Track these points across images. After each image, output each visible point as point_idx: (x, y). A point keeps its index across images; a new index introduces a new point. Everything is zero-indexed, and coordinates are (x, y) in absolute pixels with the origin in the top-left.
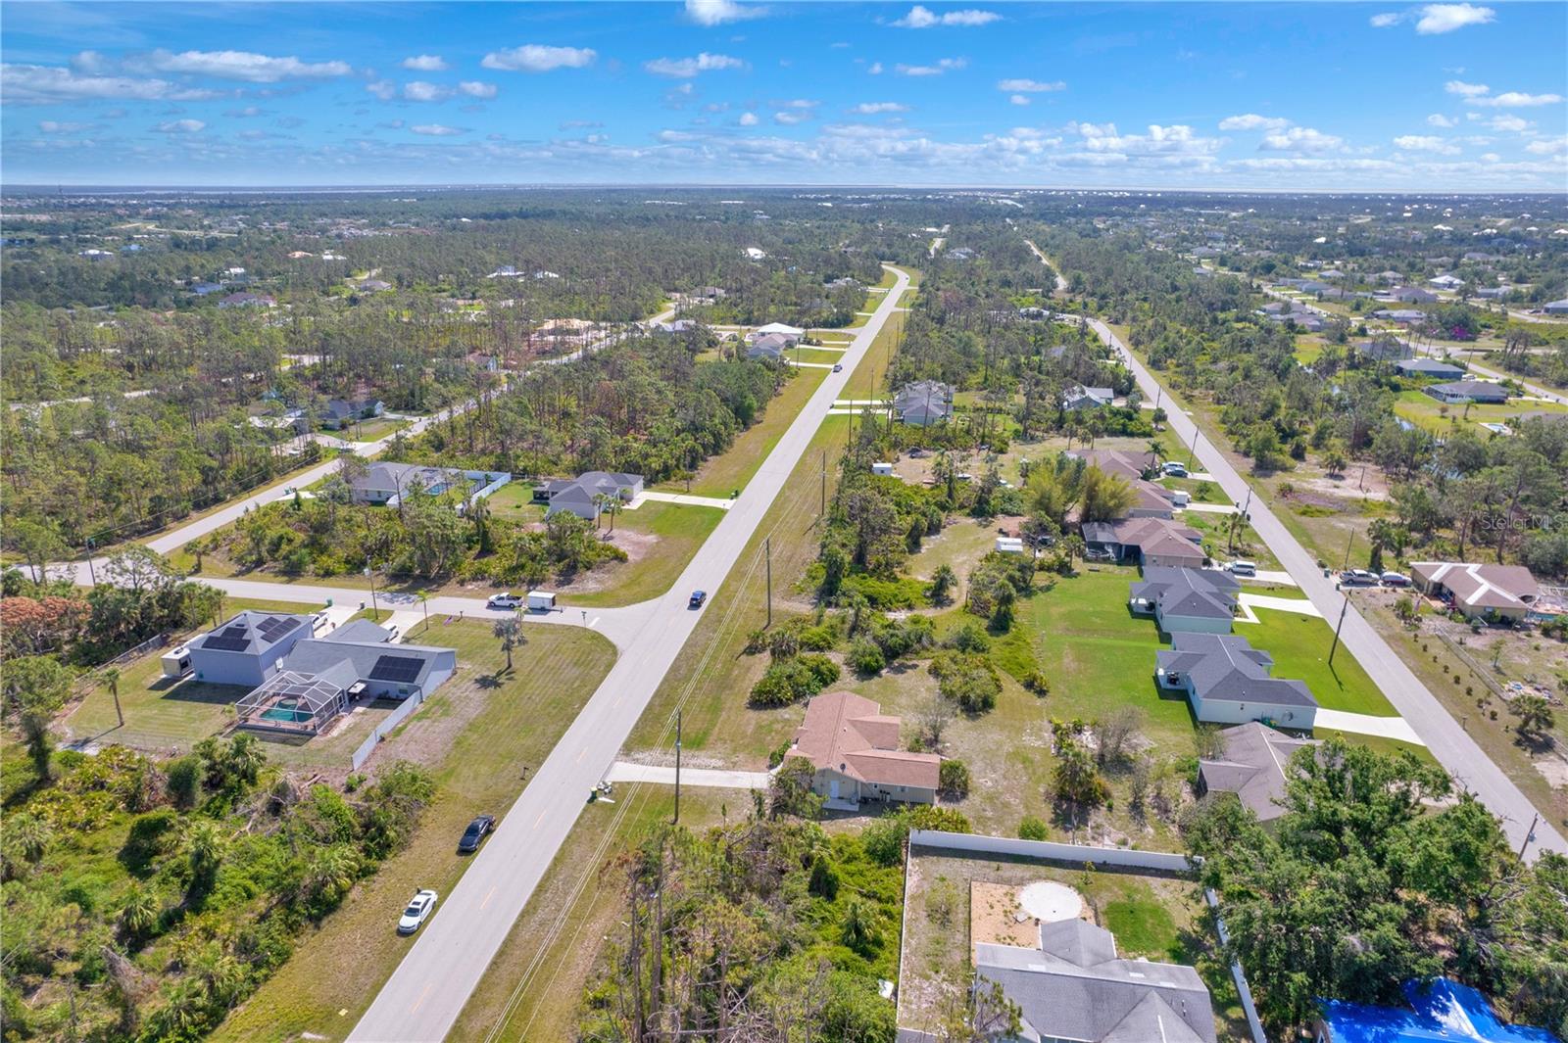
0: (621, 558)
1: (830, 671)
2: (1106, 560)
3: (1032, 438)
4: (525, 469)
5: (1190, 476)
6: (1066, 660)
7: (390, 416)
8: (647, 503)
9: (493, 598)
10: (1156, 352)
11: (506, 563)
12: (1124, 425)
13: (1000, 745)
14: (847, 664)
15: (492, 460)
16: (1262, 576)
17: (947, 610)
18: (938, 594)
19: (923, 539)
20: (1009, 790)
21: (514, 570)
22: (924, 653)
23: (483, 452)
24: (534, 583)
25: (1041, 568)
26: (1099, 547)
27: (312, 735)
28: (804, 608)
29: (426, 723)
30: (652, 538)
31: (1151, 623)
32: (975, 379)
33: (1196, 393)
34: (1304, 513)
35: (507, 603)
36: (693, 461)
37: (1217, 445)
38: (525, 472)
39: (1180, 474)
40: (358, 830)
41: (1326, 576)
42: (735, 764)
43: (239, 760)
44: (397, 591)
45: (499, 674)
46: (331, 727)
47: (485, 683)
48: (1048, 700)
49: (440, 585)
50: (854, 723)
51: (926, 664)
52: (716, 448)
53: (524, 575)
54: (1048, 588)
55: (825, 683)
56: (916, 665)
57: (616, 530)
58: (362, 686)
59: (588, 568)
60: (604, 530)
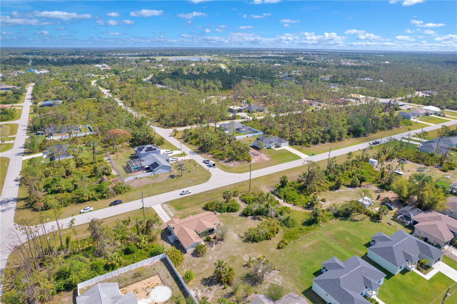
0: (249, 161)
1: (235, 209)
2: (403, 223)
4: (268, 132)
6: (308, 244)
8: (284, 150)
9: (207, 159)
13: (235, 252)
14: (244, 210)
17: (305, 211)
19: (343, 187)
24: (220, 159)
25: (366, 214)
27: (131, 173)
29: (149, 179)
30: (268, 159)
44: (195, 152)
45: (177, 176)
46: (136, 172)
47: (172, 177)
48: (277, 251)
49: (204, 153)
55: (228, 211)
56: (262, 220)
57: (262, 154)
58: (148, 166)
59: (237, 160)
60: (259, 153)
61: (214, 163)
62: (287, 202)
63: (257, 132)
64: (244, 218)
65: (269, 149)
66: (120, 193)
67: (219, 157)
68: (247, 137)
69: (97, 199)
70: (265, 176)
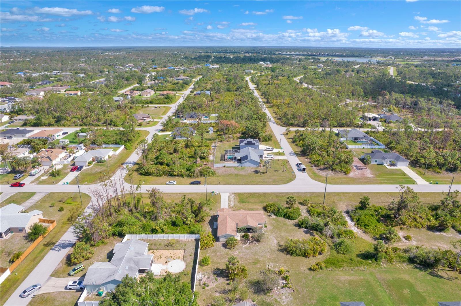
0: (346, 173)
4: (391, 147)
8: (399, 170)
27: (224, 161)
29: (234, 169)
36: (454, 169)
44: (296, 153)
45: (262, 172)
47: (257, 172)
48: (307, 271)
55: (284, 217)
56: (314, 236)
57: (368, 169)
58: (240, 158)
59: (332, 170)
60: (365, 167)
61: (305, 167)
62: (358, 227)
63: (378, 144)
64: (297, 228)
65: (380, 166)
66: (204, 175)
67: (316, 164)
68: (363, 148)
69: (184, 176)
70: (353, 193)
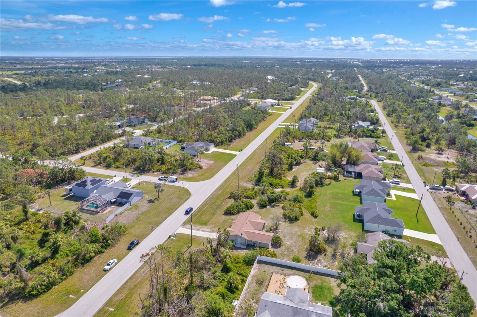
0: (201, 168)
1: (250, 205)
2: (351, 177)
3: (340, 137)
4: (181, 140)
5: (388, 151)
6: (327, 207)
7: (149, 123)
8: (214, 152)
9: (160, 177)
10: (389, 111)
11: (167, 167)
12: (371, 134)
13: (296, 232)
14: (257, 204)
15: (172, 137)
16: (402, 185)
17: (295, 189)
18: (293, 184)
19: (294, 167)
20: (295, 246)
21: (168, 169)
22: (282, 202)
23: (171, 135)
24: (173, 173)
25: (328, 178)
26: (350, 172)
27: (98, 212)
28: (250, 186)
29: (130, 211)
30: (212, 162)
31: (359, 198)
32: (327, 118)
33: (399, 125)
34: (424, 165)
35: (164, 179)
36: (231, 140)
37: (401, 142)
38: (181, 141)
39: (385, 151)
40: (101, 240)
41: (425, 186)
42: (213, 231)
43: (74, 218)
44: (135, 174)
45: (155, 199)
46: (104, 211)
47: (150, 201)
48: (317, 219)
49: (147, 173)
50: (250, 222)
51: (281, 205)
52: (240, 136)
53: (171, 171)
54: (329, 184)
55: (248, 209)
56: (278, 205)
57: (202, 159)
58: (115, 200)
59: (190, 170)
60: (199, 159)
61: (176, 177)
62: (276, 188)
63: (170, 143)
66: (121, 234)
68: (166, 148)
